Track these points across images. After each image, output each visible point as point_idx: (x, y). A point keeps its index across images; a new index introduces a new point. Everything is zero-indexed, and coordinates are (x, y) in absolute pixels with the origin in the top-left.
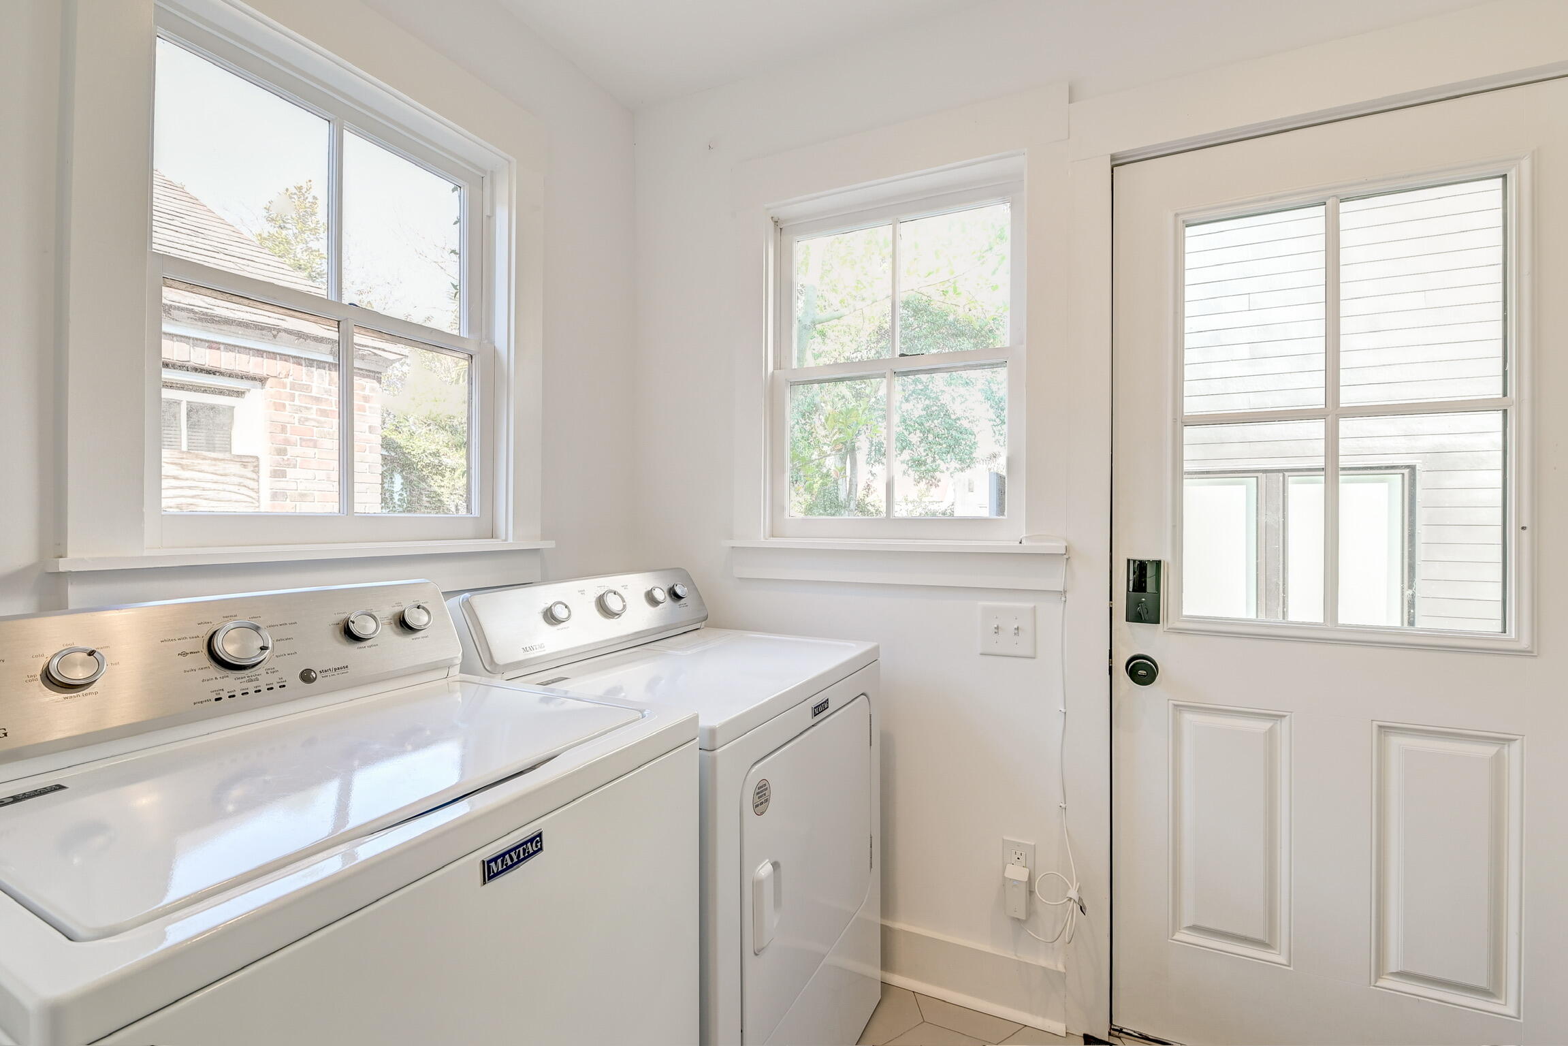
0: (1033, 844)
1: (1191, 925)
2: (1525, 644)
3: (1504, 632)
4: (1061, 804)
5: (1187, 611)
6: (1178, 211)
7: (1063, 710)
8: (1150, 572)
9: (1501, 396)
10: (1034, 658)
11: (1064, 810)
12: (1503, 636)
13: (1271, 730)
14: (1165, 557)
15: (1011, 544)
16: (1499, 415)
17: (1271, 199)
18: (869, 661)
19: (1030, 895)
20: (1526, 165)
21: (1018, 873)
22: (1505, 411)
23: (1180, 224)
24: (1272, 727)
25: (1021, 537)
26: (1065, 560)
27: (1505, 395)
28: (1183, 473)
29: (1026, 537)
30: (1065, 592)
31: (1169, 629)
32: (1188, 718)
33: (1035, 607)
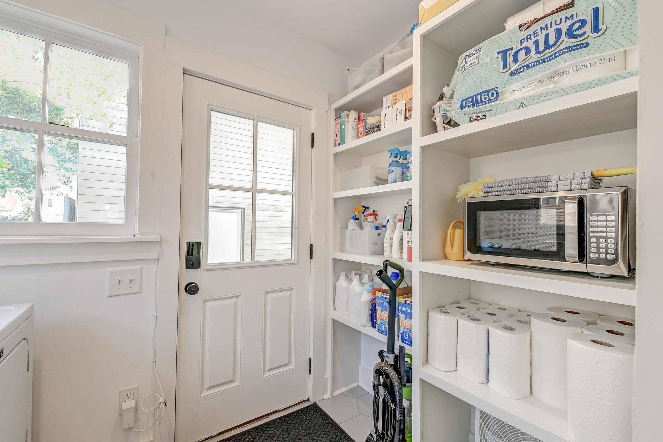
0: (137, 386)
1: (208, 387)
2: (296, 261)
3: (292, 258)
4: (153, 360)
5: (209, 262)
6: (209, 103)
7: (155, 315)
8: (195, 247)
9: (291, 191)
10: (141, 293)
11: (155, 363)
12: (292, 259)
13: (236, 302)
14: (201, 240)
15: (129, 237)
16: (291, 197)
17: (239, 112)
18: (28, 316)
19: (136, 412)
20: (298, 128)
21: (129, 404)
22: (293, 196)
23: (210, 109)
24: (236, 300)
25: (134, 234)
26: (159, 244)
27: (293, 191)
28: (208, 207)
29: (138, 233)
30: (159, 259)
31: (202, 270)
32: (209, 304)
33: (142, 268)
